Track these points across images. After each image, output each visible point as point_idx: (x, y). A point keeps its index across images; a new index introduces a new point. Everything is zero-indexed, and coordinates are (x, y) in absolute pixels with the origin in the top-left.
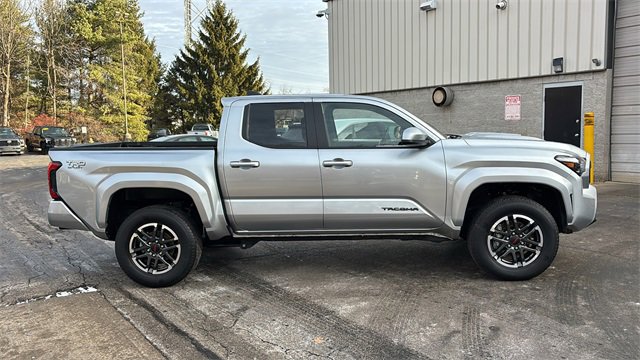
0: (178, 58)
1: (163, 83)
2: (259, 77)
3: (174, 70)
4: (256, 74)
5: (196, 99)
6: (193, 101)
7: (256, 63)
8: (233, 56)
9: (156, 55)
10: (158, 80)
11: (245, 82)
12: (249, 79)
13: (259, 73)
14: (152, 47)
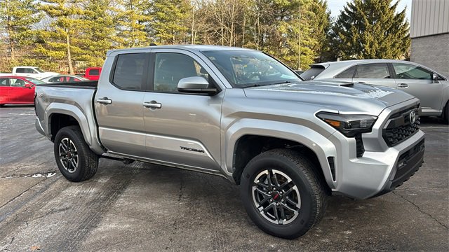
0: (343, 13)
1: (331, 31)
2: (404, 23)
3: (340, 22)
4: (401, 21)
5: (352, 42)
6: (349, 44)
7: (404, 11)
8: (383, 8)
9: (327, 11)
10: (326, 30)
11: (392, 27)
12: (395, 26)
13: (405, 19)
14: (324, 7)
